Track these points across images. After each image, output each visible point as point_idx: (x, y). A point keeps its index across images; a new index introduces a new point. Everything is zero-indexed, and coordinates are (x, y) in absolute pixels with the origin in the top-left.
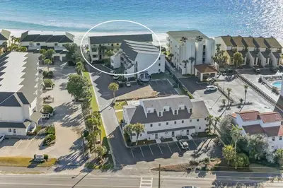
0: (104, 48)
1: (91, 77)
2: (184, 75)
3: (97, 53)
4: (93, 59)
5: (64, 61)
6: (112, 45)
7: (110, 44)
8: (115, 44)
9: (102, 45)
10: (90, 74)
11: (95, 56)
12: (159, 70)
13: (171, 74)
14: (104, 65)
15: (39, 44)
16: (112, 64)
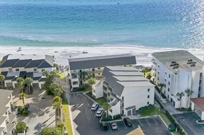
0: (85, 73)
1: (70, 112)
2: (178, 109)
3: (77, 80)
4: (73, 86)
5: (43, 89)
6: (93, 70)
7: (91, 69)
8: (96, 69)
9: (83, 70)
10: (70, 107)
11: (75, 83)
12: (148, 103)
13: (162, 107)
14: (84, 93)
15: (18, 70)
16: (94, 94)
